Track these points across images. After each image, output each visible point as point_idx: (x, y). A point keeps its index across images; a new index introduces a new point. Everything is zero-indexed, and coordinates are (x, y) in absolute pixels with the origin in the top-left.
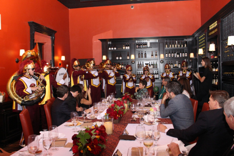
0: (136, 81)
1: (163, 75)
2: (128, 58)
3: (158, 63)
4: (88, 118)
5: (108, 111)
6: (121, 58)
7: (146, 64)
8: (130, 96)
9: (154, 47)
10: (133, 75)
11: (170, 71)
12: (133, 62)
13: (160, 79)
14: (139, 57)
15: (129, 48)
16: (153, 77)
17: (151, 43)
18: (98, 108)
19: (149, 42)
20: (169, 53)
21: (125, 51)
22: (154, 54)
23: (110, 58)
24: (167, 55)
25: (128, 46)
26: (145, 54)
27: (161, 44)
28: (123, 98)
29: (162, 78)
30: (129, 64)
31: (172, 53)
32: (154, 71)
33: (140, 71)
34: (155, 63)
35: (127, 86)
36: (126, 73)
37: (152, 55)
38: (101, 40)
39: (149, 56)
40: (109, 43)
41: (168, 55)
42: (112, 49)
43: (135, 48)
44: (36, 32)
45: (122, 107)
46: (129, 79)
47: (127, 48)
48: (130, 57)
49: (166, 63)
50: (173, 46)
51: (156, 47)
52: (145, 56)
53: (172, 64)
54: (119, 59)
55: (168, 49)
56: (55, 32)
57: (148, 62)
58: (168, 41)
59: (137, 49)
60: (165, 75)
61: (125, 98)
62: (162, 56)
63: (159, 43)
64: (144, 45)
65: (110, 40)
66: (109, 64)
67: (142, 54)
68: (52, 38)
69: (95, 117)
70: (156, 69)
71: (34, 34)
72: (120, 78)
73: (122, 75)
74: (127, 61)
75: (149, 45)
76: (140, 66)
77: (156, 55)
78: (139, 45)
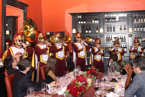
0: (104, 54)
1: (131, 48)
2: (97, 31)
3: (127, 37)
4: (49, 92)
5: (69, 87)
6: (90, 32)
7: (114, 38)
8: (95, 70)
9: (123, 21)
10: (101, 48)
11: (139, 45)
12: (102, 35)
13: (128, 52)
14: (108, 30)
15: (98, 22)
16: (123, 50)
17: (120, 18)
18: (61, 82)
19: (117, 16)
20: (138, 27)
21: (95, 24)
22: (123, 28)
23: (80, 32)
24: (135, 29)
25: (98, 20)
26: (114, 28)
27: (130, 19)
28: (89, 72)
29: (130, 52)
30: (98, 37)
31: (141, 27)
32: (123, 45)
33: (109, 45)
34: (123, 37)
35: (95, 59)
36: (95, 46)
37: (121, 29)
38: (71, 14)
39: (117, 30)
40: (79, 17)
41: (137, 29)
42: (82, 22)
43: (104, 22)
44: (8, 6)
45: (84, 82)
46: (98, 52)
47: (96, 21)
48: (99, 31)
49: (135, 37)
50: (142, 20)
51: (125, 21)
52: (114, 30)
53: (141, 38)
54: (88, 33)
55: (137, 23)
56: (27, 6)
57: (116, 36)
58: (137, 15)
59: (106, 23)
60: (133, 49)
61: (90, 72)
62: (130, 30)
63: (128, 17)
64: (113, 19)
65: (80, 14)
66: (79, 38)
67: (111, 28)
68: (24, 12)
69: (57, 92)
70: (125, 43)
71: (5, 7)
72: (89, 51)
73: (91, 48)
74: (96, 34)
75: (117, 19)
76: (108, 39)
77: (125, 29)
78: (108, 19)
